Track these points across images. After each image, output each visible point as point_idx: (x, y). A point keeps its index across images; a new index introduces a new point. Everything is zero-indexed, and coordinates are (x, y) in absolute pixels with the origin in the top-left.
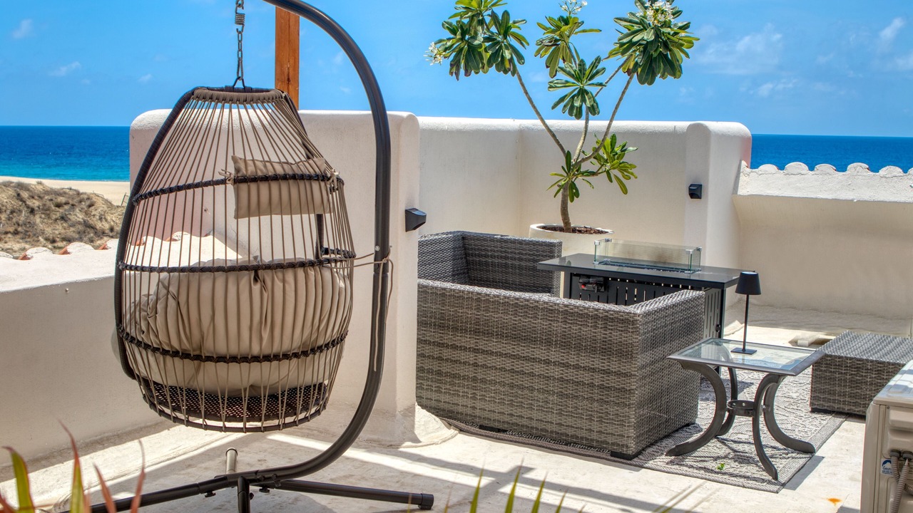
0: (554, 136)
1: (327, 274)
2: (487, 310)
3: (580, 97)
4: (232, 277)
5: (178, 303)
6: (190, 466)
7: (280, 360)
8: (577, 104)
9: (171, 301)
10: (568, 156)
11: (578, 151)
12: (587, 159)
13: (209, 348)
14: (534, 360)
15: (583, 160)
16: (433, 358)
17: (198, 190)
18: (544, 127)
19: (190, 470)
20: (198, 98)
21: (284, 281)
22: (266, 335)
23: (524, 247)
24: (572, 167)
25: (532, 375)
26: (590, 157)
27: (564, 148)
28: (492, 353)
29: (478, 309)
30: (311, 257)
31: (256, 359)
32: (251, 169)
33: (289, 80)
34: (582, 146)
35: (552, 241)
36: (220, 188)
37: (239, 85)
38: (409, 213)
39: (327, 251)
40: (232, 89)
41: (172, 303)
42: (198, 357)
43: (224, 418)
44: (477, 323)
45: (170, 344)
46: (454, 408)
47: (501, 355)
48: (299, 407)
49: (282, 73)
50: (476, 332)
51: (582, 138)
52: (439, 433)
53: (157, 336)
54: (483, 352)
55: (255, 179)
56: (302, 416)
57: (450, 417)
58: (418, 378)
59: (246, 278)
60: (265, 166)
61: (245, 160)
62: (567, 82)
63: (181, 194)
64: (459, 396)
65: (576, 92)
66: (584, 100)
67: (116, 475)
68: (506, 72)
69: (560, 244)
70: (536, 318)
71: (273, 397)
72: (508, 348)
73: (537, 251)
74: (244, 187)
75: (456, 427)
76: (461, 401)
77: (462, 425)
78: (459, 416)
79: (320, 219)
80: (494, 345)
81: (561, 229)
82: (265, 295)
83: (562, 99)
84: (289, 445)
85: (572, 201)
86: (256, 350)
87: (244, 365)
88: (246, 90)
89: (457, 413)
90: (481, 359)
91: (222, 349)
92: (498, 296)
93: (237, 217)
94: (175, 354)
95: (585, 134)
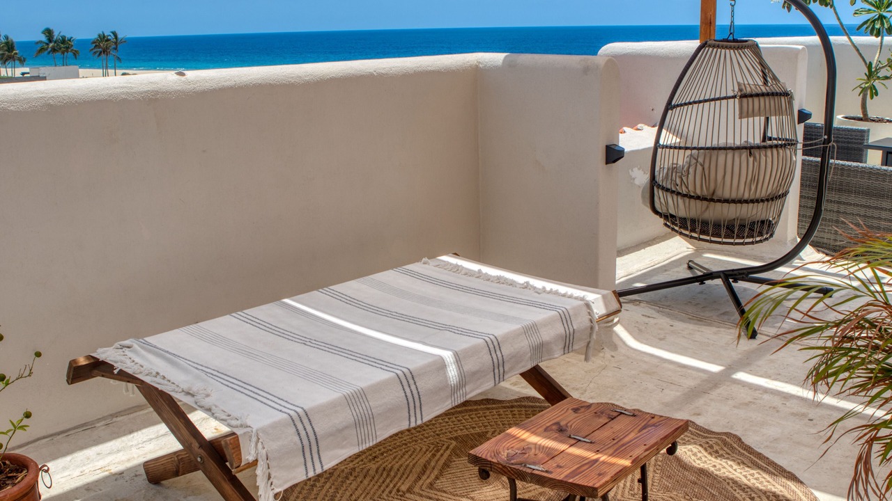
0: (858, 50)
1: (788, 152)
2: (849, 176)
3: (879, 22)
4: (737, 153)
5: (703, 169)
6: (666, 270)
7: (759, 203)
8: (878, 26)
9: (699, 166)
10: (869, 66)
11: (875, 61)
12: (883, 67)
13: (719, 193)
14: (882, 209)
15: (880, 68)
16: (807, 207)
17: (718, 102)
18: (850, 43)
19: (667, 273)
20: (710, 46)
21: (766, 156)
22: (753, 188)
23: (841, 132)
24: (871, 73)
25: (880, 219)
26: (886, 66)
27: (866, 59)
28: (851, 204)
29: (842, 175)
30: (758, 141)
31: (746, 202)
32: (749, 89)
33: (711, 23)
34: (878, 58)
35: (863, 128)
36: (731, 101)
37: (731, 38)
38: (800, 112)
39: (770, 139)
40: (727, 40)
41: (699, 168)
42: (711, 200)
43: (723, 237)
44: (841, 184)
45: (695, 192)
46: (821, 240)
47: (858, 205)
48: (765, 232)
49: (706, 18)
50: (840, 190)
51: (879, 51)
52: (814, 256)
53: (687, 188)
54: (844, 203)
55: (751, 96)
56: (758, 239)
57: (818, 246)
58: (799, 220)
59: (745, 154)
60: (756, 88)
61: (744, 84)
62: (869, 10)
63: (707, 104)
64: (825, 232)
65: (877, 17)
66: (882, 24)
67: (626, 274)
68: (826, 5)
69: (869, 130)
70: (884, 181)
71: (742, 226)
72: (863, 201)
73: (851, 135)
74: (745, 100)
75: (823, 252)
76: (826, 236)
77: (826, 251)
78: (824, 245)
79: (767, 119)
80: (852, 199)
81: (860, 119)
82: (756, 164)
83: (865, 23)
84: (720, 260)
85: (872, 98)
86: (746, 197)
87: (739, 205)
88: (735, 41)
89: (823, 243)
90: (842, 208)
91: (727, 195)
92: (857, 167)
93: (741, 117)
94: (698, 198)
95: (881, 48)
